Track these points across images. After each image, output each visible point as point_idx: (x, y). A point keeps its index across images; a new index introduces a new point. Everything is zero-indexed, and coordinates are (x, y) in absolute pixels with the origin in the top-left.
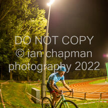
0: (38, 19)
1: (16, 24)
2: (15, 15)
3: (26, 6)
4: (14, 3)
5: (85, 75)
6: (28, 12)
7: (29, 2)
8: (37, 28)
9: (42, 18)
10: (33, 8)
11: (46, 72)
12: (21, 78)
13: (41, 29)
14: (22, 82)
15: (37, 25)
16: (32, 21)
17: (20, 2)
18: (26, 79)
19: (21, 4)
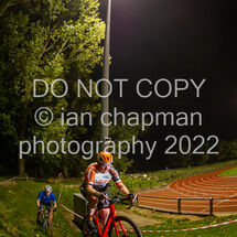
13: (92, 47)
15: (81, 36)
16: (69, 27)
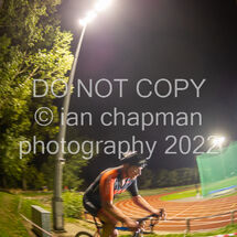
0: (54, 53)
1: (8, 58)
2: (8, 37)
3: (34, 20)
4: (11, 9)
5: (149, 182)
6: (36, 35)
7: (43, 11)
8: (50, 73)
9: (63, 51)
10: (49, 27)
11: (64, 172)
12: (8, 182)
13: (58, 76)
14: (12, 191)
15: (51, 65)
16: (42, 55)
17: (24, 9)
18: (19, 185)
19: (26, 14)
